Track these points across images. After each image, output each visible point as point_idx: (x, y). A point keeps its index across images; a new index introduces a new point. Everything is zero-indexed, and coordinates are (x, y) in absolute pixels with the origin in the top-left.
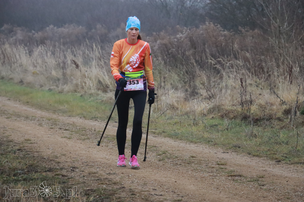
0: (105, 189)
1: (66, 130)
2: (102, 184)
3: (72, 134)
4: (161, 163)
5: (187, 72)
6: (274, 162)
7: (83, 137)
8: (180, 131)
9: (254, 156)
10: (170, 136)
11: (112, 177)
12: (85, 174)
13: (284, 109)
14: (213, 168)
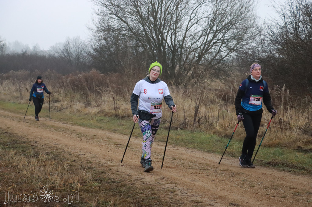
0: (55, 152)
1: (27, 122)
2: (53, 149)
3: (30, 125)
4: (79, 139)
5: (84, 94)
6: (134, 137)
7: (37, 126)
8: (85, 123)
9: (124, 134)
10: (80, 125)
11: (57, 146)
12: (43, 145)
14: (106, 141)
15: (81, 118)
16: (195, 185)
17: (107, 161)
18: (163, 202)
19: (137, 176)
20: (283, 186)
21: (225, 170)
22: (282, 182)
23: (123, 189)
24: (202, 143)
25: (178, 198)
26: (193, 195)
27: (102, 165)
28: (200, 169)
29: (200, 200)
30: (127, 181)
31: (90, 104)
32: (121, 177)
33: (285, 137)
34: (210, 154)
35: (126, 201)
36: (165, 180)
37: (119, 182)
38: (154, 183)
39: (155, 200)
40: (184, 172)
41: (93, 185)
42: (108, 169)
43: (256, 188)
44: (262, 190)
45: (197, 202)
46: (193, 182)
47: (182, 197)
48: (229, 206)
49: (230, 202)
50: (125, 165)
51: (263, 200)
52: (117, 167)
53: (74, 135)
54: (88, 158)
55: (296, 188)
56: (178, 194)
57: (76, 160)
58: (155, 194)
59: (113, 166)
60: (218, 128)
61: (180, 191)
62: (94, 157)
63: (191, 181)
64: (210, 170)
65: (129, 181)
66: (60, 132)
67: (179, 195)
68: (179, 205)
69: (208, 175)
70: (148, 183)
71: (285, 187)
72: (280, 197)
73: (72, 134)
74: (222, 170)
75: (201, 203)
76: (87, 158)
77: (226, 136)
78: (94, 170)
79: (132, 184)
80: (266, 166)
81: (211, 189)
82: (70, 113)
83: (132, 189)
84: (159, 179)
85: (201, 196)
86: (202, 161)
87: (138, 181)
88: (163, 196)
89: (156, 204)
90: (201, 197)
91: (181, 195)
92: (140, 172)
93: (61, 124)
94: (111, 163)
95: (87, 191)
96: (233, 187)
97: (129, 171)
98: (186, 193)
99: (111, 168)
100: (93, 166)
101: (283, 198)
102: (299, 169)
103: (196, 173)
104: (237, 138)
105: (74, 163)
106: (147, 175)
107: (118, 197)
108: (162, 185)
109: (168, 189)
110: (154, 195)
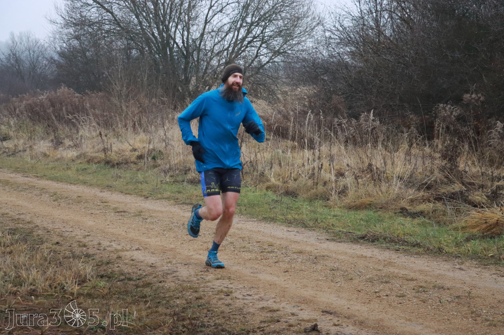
0: (23, 228)
2: (18, 223)
4: (56, 203)
5: (49, 126)
6: (143, 198)
8: (58, 175)
9: (126, 194)
10: (52, 179)
11: (22, 217)
13: (137, 155)
14: (99, 205)
15: (51, 165)
16: (260, 280)
17: (111, 242)
18: (216, 311)
19: (165, 268)
20: (396, 277)
21: (301, 252)
22: (392, 269)
23: (147, 291)
24: (252, 205)
25: (239, 304)
26: (261, 297)
27: (105, 249)
28: (262, 252)
29: (275, 306)
30: (151, 277)
31: (61, 143)
32: (140, 270)
33: (380, 193)
34: (269, 224)
35: (157, 312)
36: (212, 273)
37: (139, 279)
38: (195, 279)
39: (203, 309)
40: (237, 257)
41: (97, 285)
42: (115, 256)
43: (356, 281)
44: (365, 284)
45: (271, 311)
46: (255, 275)
47: (245, 301)
48: (323, 315)
49: (323, 307)
50: (141, 248)
51: (372, 303)
52: (129, 252)
53: (45, 197)
54: (79, 237)
55: (416, 280)
56: (237, 297)
57: (61, 242)
58: (201, 298)
59: (122, 250)
60: (273, 180)
61: (239, 292)
62: (88, 236)
63: (252, 273)
64: (276, 252)
65: (155, 277)
66: (22, 193)
67: (239, 299)
68: (244, 317)
69: (276, 262)
70: (185, 279)
71: (400, 277)
72: (397, 296)
73: (41, 195)
74: (294, 253)
75: (278, 312)
76: (77, 237)
77: (288, 193)
78: (93, 259)
79: (160, 282)
80: (359, 242)
81: (286, 286)
82: (31, 158)
83: (163, 291)
84: (201, 271)
85: (274, 300)
86: (260, 238)
87: (169, 277)
88: (214, 301)
89: (206, 317)
90: (275, 302)
91: (243, 299)
92: (168, 260)
93: (19, 178)
94: (118, 246)
95: (89, 295)
96: (321, 281)
97: (151, 259)
98: (250, 296)
99: (121, 254)
100: (91, 252)
101: (401, 298)
102: (411, 246)
103: (256, 259)
104: (305, 196)
105: (58, 248)
106: (181, 265)
107: (142, 306)
108: (209, 282)
109: (220, 288)
110: (201, 301)
